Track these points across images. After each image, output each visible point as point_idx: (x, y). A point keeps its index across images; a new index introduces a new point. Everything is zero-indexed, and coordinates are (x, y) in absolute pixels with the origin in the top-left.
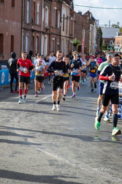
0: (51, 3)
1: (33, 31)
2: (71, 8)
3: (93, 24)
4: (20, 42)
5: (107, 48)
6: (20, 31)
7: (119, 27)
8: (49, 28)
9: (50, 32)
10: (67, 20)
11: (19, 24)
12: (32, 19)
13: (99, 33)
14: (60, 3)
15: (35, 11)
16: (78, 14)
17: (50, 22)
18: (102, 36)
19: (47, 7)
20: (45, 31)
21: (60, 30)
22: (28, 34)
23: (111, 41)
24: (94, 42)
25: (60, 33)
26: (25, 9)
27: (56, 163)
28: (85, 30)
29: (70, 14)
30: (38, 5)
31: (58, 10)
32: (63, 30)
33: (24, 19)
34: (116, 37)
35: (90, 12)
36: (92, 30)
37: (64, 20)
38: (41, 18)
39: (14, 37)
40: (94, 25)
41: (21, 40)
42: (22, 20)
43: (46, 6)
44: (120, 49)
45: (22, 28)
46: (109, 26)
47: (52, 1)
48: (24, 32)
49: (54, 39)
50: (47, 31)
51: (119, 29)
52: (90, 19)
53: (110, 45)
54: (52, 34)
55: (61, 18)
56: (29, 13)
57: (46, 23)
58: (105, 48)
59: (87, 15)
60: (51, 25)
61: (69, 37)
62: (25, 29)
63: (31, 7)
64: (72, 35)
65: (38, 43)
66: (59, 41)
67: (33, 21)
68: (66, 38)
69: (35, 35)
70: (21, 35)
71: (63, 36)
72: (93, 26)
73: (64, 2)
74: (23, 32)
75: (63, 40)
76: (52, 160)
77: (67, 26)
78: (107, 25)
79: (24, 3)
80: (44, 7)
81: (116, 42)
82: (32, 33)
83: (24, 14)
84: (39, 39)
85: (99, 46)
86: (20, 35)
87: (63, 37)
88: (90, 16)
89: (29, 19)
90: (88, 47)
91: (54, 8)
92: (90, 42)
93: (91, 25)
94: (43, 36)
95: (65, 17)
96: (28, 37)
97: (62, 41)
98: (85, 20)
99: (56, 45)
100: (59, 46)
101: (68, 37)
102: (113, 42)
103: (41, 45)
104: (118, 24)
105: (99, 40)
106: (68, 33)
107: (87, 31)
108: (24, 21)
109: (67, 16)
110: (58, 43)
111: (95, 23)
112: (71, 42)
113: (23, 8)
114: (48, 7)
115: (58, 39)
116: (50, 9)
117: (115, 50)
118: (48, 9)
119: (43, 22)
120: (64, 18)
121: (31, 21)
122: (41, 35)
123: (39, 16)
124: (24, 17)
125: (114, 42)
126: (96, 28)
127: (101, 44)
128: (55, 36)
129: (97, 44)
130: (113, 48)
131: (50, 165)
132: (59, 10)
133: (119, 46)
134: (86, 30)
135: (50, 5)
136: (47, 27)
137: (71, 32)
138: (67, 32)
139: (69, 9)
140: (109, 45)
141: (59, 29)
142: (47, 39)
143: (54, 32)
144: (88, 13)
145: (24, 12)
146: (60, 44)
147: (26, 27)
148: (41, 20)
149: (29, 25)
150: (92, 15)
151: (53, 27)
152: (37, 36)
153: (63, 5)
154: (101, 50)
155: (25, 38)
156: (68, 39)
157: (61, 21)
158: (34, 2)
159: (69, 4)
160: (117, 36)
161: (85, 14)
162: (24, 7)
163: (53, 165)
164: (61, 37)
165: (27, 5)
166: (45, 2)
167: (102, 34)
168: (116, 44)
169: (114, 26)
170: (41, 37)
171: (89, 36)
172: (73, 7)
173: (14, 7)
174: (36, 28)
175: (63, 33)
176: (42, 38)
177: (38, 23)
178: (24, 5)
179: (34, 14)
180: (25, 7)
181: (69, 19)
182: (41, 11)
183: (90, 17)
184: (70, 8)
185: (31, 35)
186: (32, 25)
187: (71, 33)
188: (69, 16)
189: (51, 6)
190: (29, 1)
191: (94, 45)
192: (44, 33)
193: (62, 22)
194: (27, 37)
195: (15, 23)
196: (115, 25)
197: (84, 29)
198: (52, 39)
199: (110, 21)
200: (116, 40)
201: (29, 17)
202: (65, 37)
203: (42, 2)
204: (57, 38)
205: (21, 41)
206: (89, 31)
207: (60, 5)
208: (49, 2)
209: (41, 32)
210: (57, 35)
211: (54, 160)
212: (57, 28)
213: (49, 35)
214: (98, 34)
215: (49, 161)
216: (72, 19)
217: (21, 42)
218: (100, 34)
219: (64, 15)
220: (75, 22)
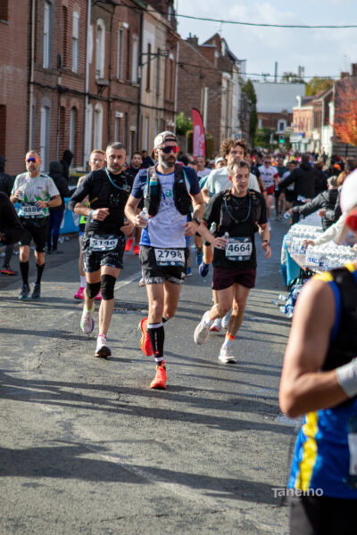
0: (111, 10)
1: (61, 91)
2: (169, 25)
3: (231, 72)
4: (24, 123)
5: (271, 142)
6: (23, 92)
7: (302, 82)
8: (106, 82)
9: (109, 95)
10: (159, 59)
11: (22, 72)
12: (59, 57)
13: (246, 97)
14: (137, 11)
15: (68, 35)
16: (189, 45)
17: (110, 67)
18: (255, 108)
19: (100, 22)
20: (95, 92)
21: (139, 89)
22: (47, 100)
23: (280, 121)
24: (235, 122)
25: (139, 97)
26: (38, 26)
27: (176, 510)
28: (209, 90)
29: (168, 41)
30: (76, 15)
31: (131, 32)
32: (148, 89)
33: (35, 58)
34: (295, 108)
35: (222, 37)
36: (228, 90)
37: (149, 60)
38: (86, 54)
39: (7, 109)
40: (235, 75)
41: (28, 118)
42: (31, 59)
43: (98, 18)
44: (306, 145)
45: (29, 83)
46: (276, 76)
47: (114, 5)
48: (37, 94)
49: (121, 115)
50: (101, 93)
51: (303, 86)
52: (221, 58)
53: (279, 132)
54: (115, 100)
55: (140, 54)
56: (51, 38)
57: (97, 68)
58: (263, 140)
59: (214, 45)
60: (112, 76)
61: (165, 110)
62: (38, 84)
63: (55, 21)
64: (173, 104)
65: (76, 127)
66: (136, 119)
67: (60, 63)
68: (157, 114)
69: (68, 105)
70: (28, 102)
71: (146, 107)
72: (232, 77)
73: (149, 8)
74: (32, 95)
75: (148, 117)
76: (161, 498)
77: (158, 78)
78: (268, 75)
79: (36, 9)
80: (94, 22)
81: (295, 122)
82: (59, 98)
83: (35, 42)
84: (80, 115)
85: (247, 135)
86: (26, 105)
87: (148, 110)
88: (220, 47)
89: (50, 56)
90: (218, 136)
91: (120, 24)
92: (223, 123)
93: (226, 75)
94: (89, 107)
95: (153, 50)
96: (47, 108)
97: (145, 122)
98: (207, 61)
99: (126, 133)
100: (136, 136)
101: (161, 109)
102: (285, 125)
103: (83, 133)
104: (300, 72)
105: (248, 117)
106: (162, 97)
107: (215, 93)
108: (35, 62)
109: (159, 49)
110: (133, 128)
111: (237, 69)
112: (169, 124)
113: (33, 23)
114: (106, 23)
115: (133, 114)
116: (111, 29)
117: (293, 145)
118: (103, 27)
119: (90, 65)
120: (149, 54)
121: (56, 61)
122: (84, 102)
123: (80, 48)
124: (35, 52)
125: (289, 124)
126: (240, 84)
127: (252, 130)
128: (126, 106)
129: (243, 130)
130: (287, 140)
131: (159, 516)
132: (136, 32)
133: (304, 135)
134: (211, 88)
135: (109, 15)
136: (100, 79)
137: (168, 96)
138: (158, 95)
139: (163, 29)
140: (274, 132)
141: (135, 87)
142: (101, 115)
143: (122, 94)
144: (217, 39)
145: (35, 37)
146: (138, 129)
147: (40, 81)
148: (85, 59)
149: (51, 74)
150: (226, 45)
151: (118, 81)
152: (72, 105)
153: (146, 16)
154: (253, 145)
155: (37, 113)
156: (161, 114)
157: (140, 64)
158: (65, 8)
159: (164, 14)
160: (299, 107)
161: (207, 43)
162: (36, 21)
163: (166, 515)
164: (142, 109)
165: (43, 17)
166: (96, 7)
167: (254, 101)
168: (296, 130)
169: (290, 79)
170: (85, 108)
171: (220, 105)
172: (174, 22)
173: (7, 20)
174: (71, 84)
175: (147, 99)
176: (87, 113)
177: (75, 69)
178: (36, 14)
179: (65, 42)
180: (39, 21)
181: (164, 58)
182: (84, 33)
183: (220, 52)
184: (166, 26)
185: (56, 104)
186: (58, 73)
187: (168, 98)
188: (163, 48)
189: (112, 18)
190: (49, 3)
191: (234, 133)
192: (92, 98)
193: (145, 67)
194: (43, 110)
195: (9, 69)
196: (291, 75)
197: (207, 86)
198: (117, 116)
199: (276, 64)
200: (294, 117)
201: (50, 50)
202: (153, 108)
203: (87, 7)
204: (130, 113)
205: (28, 121)
206: (220, 94)
207: (138, 16)
208: (108, 7)
209: (85, 94)
210: (131, 103)
211: (168, 498)
212: (130, 84)
213: (106, 104)
214: (245, 100)
215: (151, 501)
216: (171, 56)
217: (28, 124)
218: (250, 101)
219: (149, 46)
220: (181, 65)
